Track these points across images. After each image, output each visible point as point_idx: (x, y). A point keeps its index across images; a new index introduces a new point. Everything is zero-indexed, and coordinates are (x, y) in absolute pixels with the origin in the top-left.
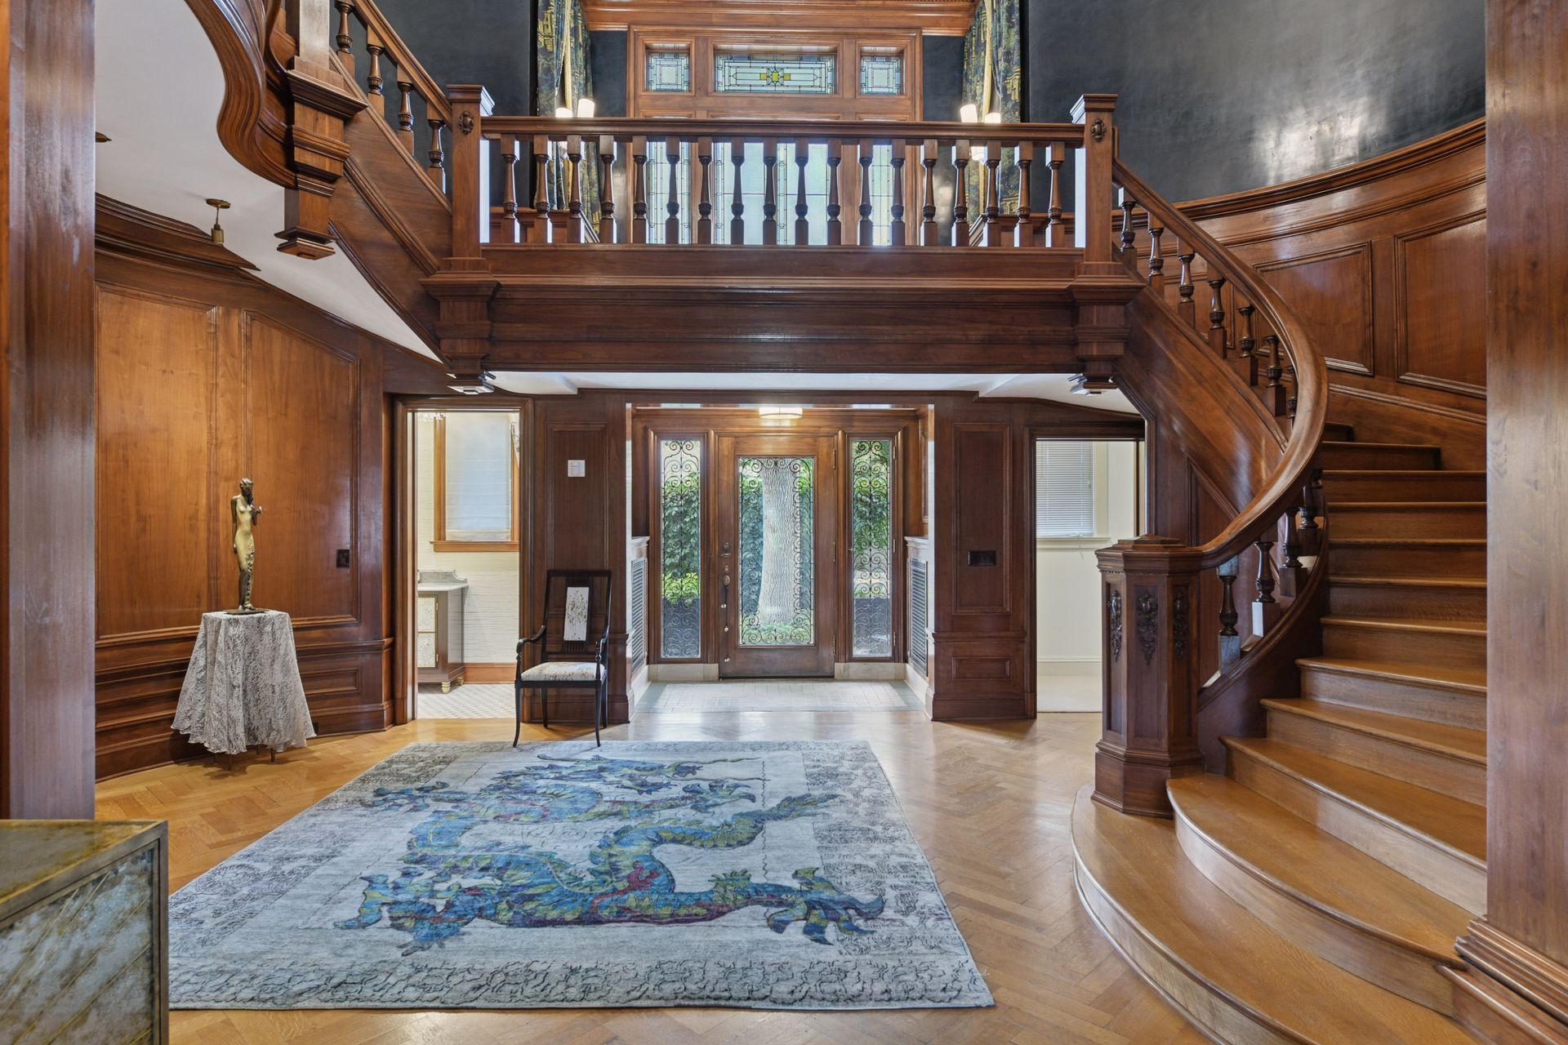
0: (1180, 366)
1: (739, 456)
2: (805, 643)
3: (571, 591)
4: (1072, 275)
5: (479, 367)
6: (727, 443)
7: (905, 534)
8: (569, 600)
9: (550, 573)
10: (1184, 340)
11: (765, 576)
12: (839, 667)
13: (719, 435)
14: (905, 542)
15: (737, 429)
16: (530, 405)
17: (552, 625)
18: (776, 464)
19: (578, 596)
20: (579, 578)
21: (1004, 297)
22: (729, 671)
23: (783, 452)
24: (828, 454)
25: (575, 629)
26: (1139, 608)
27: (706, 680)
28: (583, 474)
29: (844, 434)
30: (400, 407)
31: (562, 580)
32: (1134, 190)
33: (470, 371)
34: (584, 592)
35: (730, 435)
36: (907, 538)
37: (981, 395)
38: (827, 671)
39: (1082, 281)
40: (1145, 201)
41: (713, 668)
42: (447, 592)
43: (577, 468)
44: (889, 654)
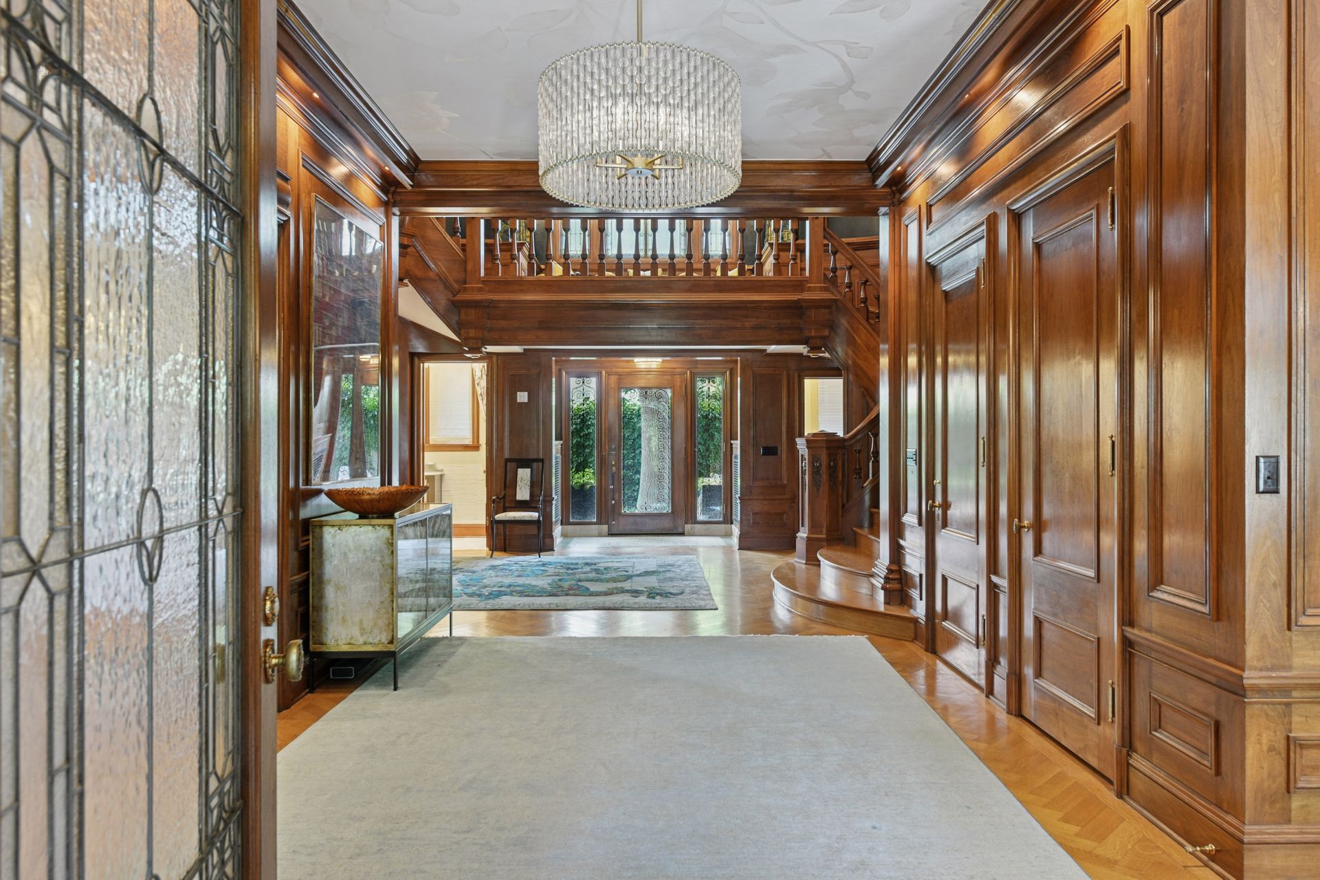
0: (860, 342)
1: (621, 388)
2: (665, 512)
3: (520, 471)
4: (802, 291)
5: (480, 344)
6: (613, 379)
7: (731, 439)
8: (519, 476)
9: (507, 460)
10: (861, 327)
11: (643, 477)
12: (688, 527)
13: (608, 374)
14: (731, 444)
15: (621, 370)
16: (495, 359)
17: (509, 492)
18: (646, 392)
19: (524, 474)
20: (525, 463)
21: (765, 305)
22: (615, 531)
23: (651, 385)
24: (681, 387)
25: (523, 494)
26: (814, 465)
27: (600, 535)
28: (526, 401)
29: (691, 373)
30: (416, 359)
31: (514, 465)
32: (836, 244)
33: (475, 346)
34: (528, 471)
35: (616, 374)
36: (732, 442)
37: (768, 352)
38: (680, 530)
39: (806, 296)
40: (842, 251)
41: (605, 528)
42: (434, 476)
43: (522, 397)
44: (721, 519)
